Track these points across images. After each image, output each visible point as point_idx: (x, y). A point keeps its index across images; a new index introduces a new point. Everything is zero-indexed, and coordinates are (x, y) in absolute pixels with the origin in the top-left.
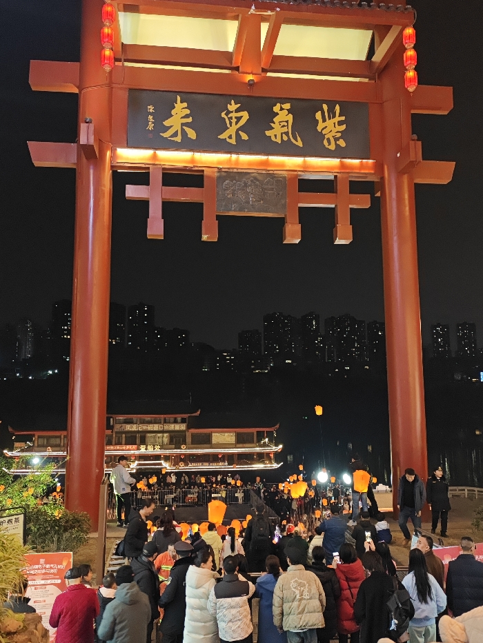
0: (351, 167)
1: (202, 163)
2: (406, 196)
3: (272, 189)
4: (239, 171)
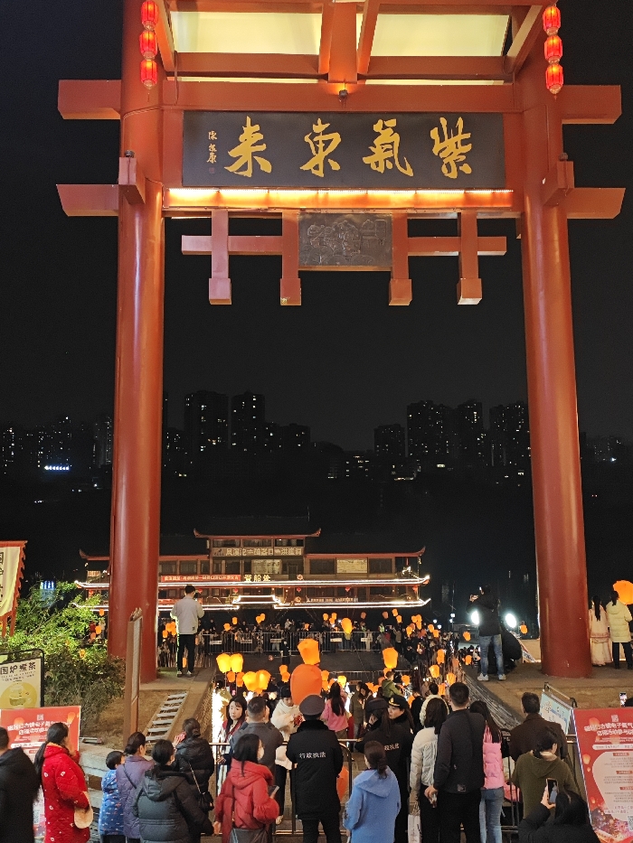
0: (479, 201)
1: (280, 203)
2: (556, 237)
3: (372, 234)
4: (329, 212)
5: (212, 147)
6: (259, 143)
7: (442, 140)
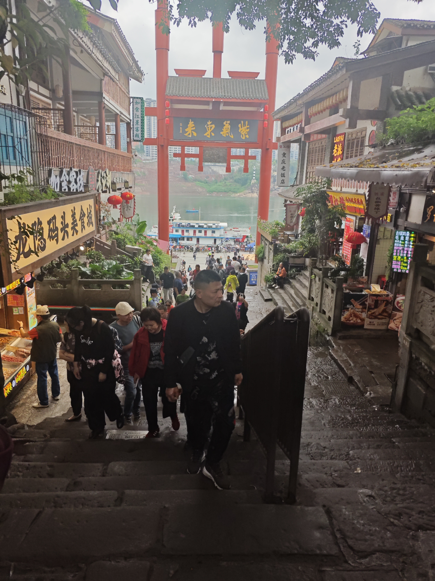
5: (181, 128)
6: (193, 127)
7: (242, 127)
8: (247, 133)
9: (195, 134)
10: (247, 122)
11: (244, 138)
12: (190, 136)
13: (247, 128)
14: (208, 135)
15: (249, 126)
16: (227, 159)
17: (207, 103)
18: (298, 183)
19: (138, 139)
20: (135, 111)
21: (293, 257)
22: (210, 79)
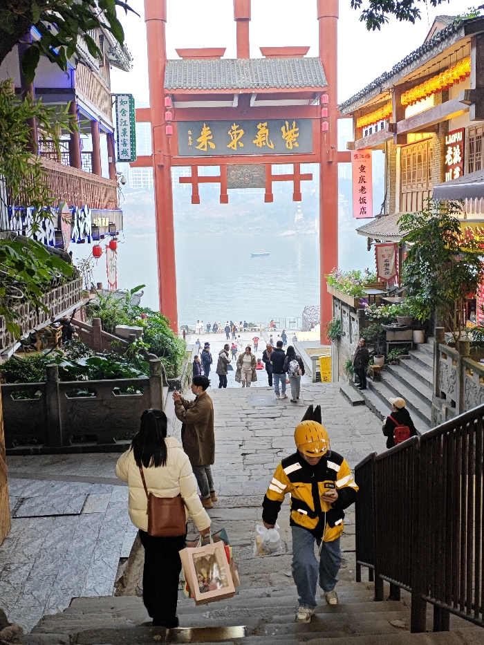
3: (257, 174)
5: (190, 138)
6: (210, 135)
8: (295, 140)
9: (213, 146)
10: (294, 123)
11: (291, 147)
12: (205, 149)
13: (296, 133)
14: (234, 146)
15: (297, 129)
16: (267, 181)
17: (230, 97)
18: (388, 212)
19: (127, 158)
20: (120, 114)
21: (394, 330)
22: (232, 60)
